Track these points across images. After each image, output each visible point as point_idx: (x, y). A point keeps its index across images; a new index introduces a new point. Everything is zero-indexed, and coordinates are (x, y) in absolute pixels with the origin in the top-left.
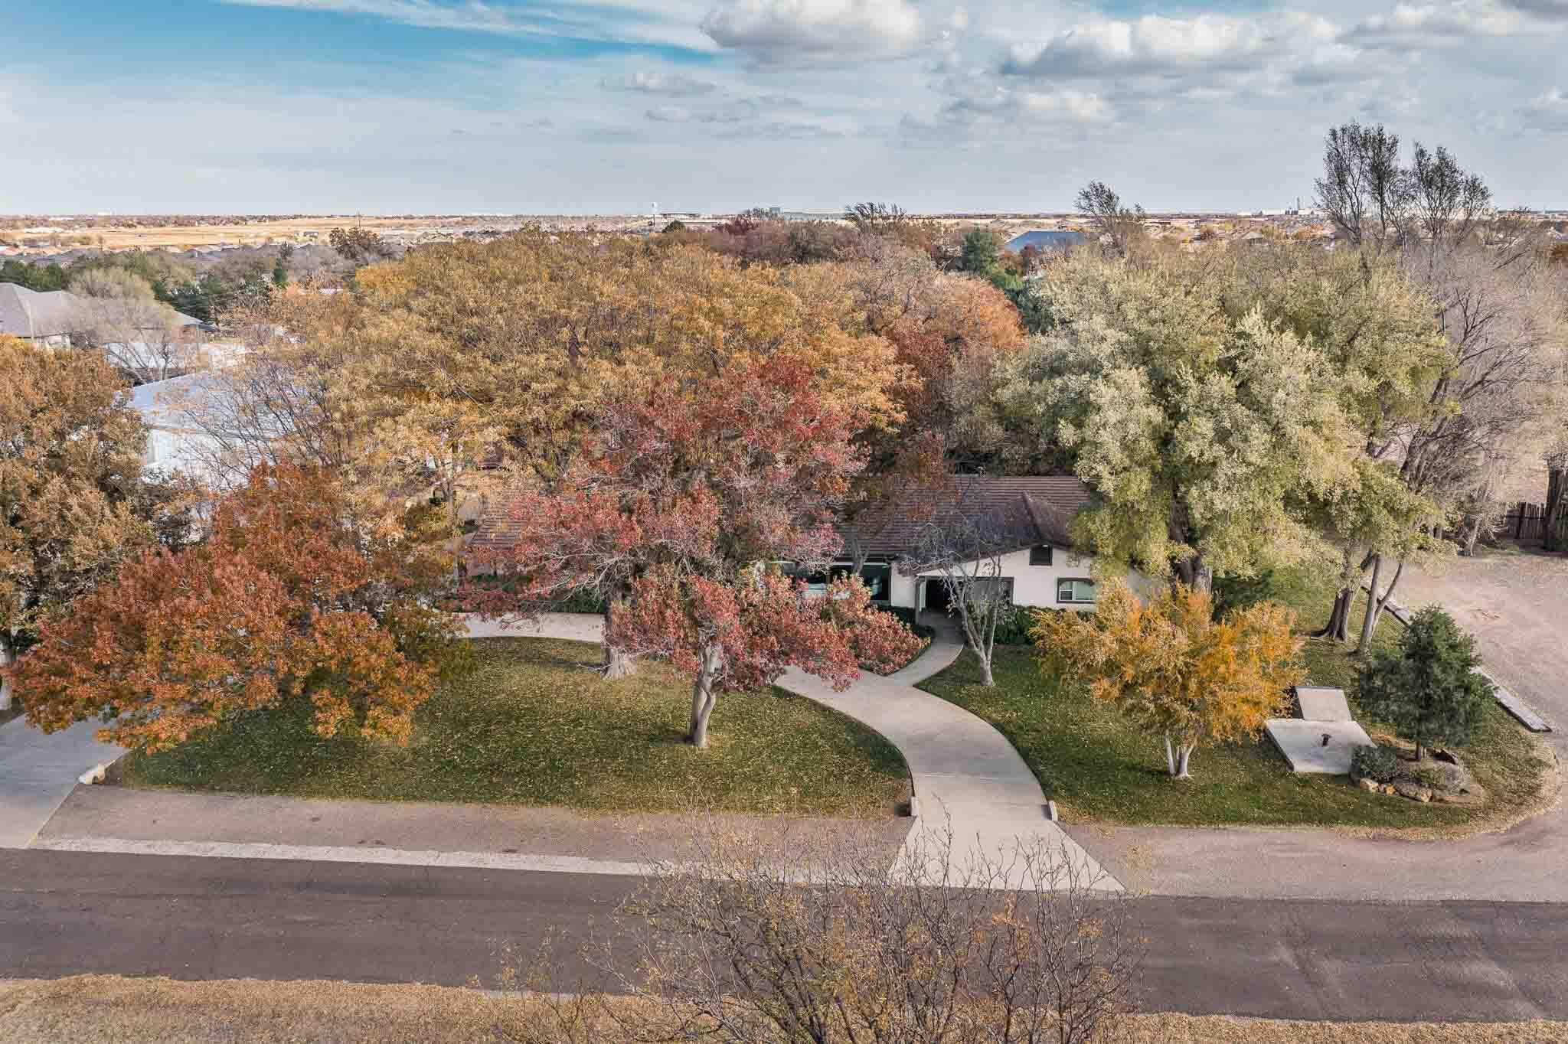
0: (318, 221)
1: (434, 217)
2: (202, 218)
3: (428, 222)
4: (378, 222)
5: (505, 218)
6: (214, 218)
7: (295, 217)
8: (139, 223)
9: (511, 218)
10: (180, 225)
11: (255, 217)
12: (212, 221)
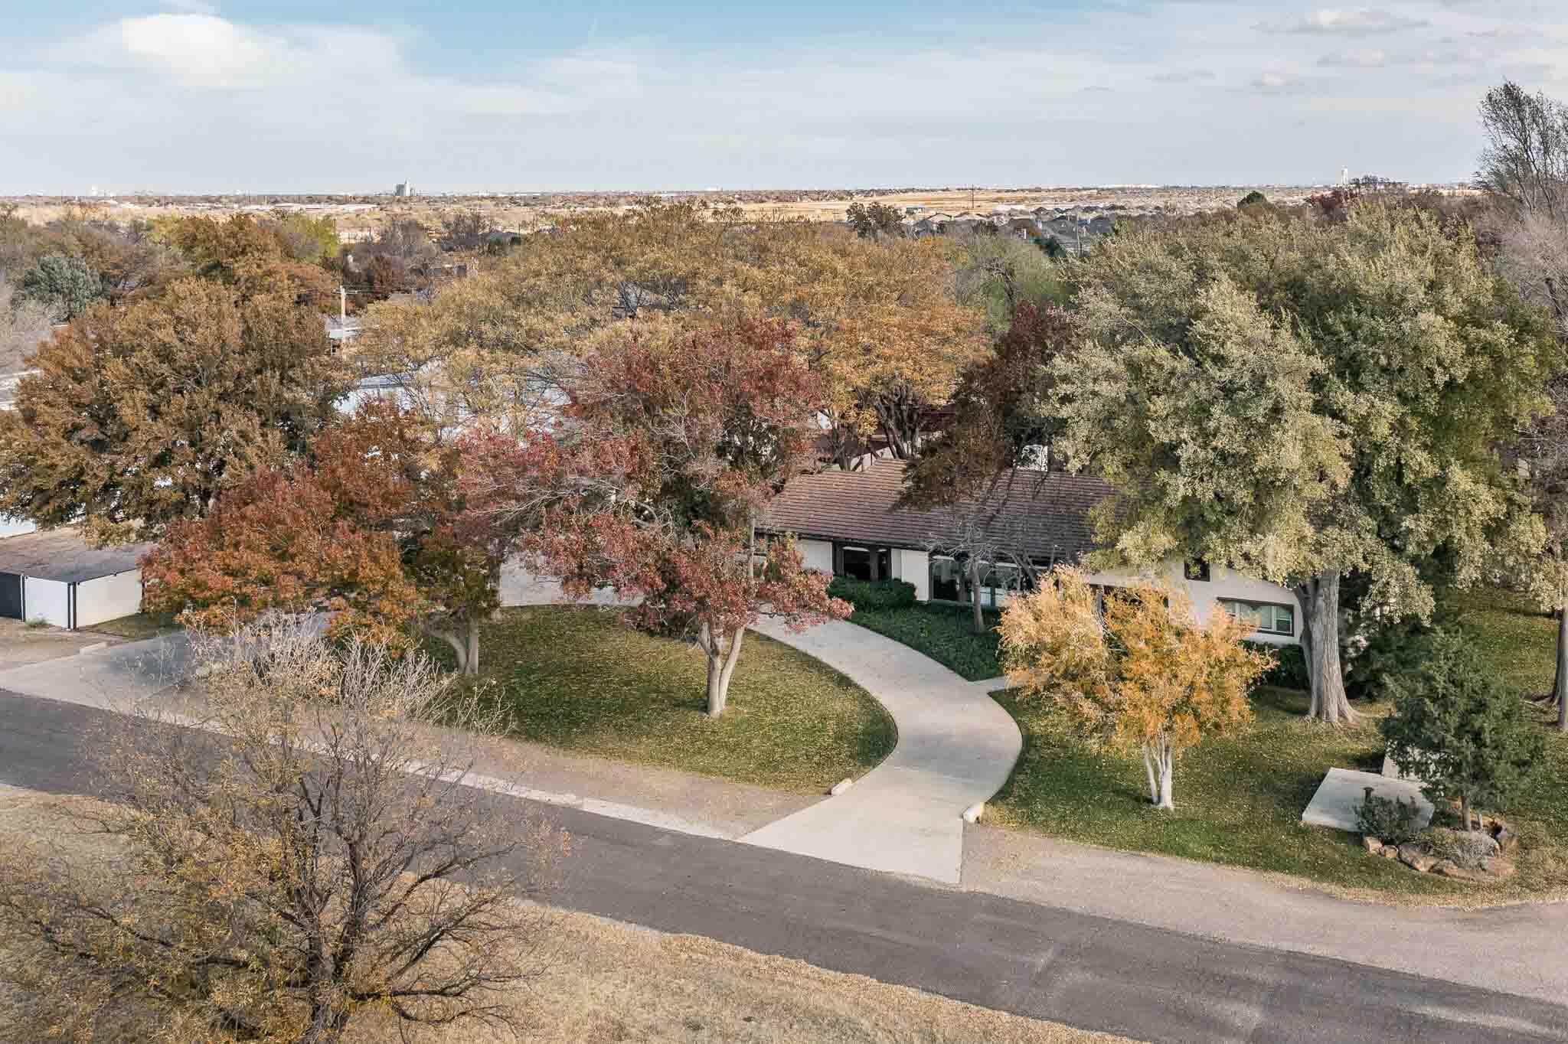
0: (931, 195)
1: (1063, 190)
2: (806, 193)
3: (1056, 195)
4: (999, 195)
5: (1149, 190)
6: (819, 193)
7: (906, 191)
8: (739, 199)
9: (1158, 190)
10: (781, 201)
11: (863, 192)
12: (816, 196)
